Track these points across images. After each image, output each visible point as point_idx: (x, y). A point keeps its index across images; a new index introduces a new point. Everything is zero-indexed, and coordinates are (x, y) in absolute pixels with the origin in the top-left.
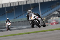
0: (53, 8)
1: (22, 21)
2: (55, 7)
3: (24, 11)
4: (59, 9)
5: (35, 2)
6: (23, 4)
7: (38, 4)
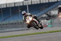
0: (41, 11)
1: (10, 24)
2: (43, 10)
3: (12, 13)
4: (47, 12)
5: (23, 4)
6: (11, 6)
7: (26, 6)
